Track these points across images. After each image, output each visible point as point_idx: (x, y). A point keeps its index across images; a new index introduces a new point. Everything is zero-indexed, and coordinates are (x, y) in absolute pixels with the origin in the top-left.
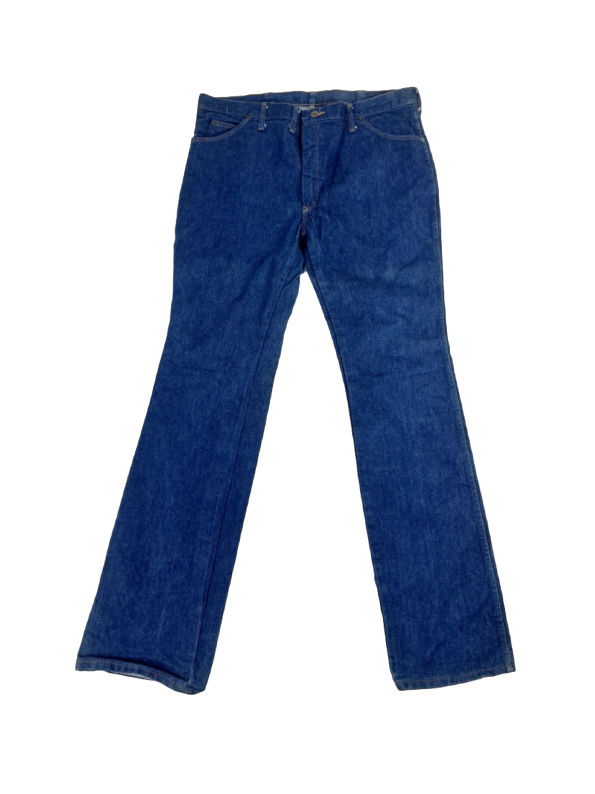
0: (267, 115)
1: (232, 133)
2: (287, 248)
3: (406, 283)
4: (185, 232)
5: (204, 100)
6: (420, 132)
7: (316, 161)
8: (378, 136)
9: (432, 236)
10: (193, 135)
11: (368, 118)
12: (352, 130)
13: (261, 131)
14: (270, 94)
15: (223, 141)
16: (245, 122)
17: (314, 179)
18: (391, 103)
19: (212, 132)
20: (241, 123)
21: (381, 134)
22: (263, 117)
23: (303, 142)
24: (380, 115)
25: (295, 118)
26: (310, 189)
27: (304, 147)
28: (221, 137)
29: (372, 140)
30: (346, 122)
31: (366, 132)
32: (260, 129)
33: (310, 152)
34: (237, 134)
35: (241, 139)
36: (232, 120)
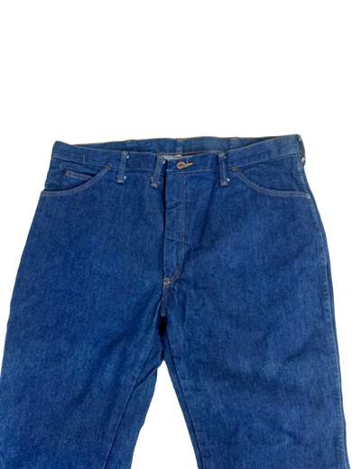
0: (127, 165)
1: (86, 186)
2: (141, 334)
3: (292, 383)
4: (22, 307)
5: (59, 148)
6: (305, 188)
7: (181, 222)
8: (253, 190)
9: (323, 318)
10: (43, 188)
11: (243, 170)
12: (224, 184)
13: (121, 184)
14: (132, 141)
15: (77, 195)
16: (103, 173)
17: (177, 243)
18: (269, 152)
19: (66, 184)
20: (98, 175)
21: (257, 188)
22: (122, 167)
23: (167, 199)
24: (257, 165)
25: (158, 170)
26: (173, 257)
27: (168, 204)
28: (75, 190)
29: (247, 195)
30: (217, 175)
31: (240, 186)
32: (120, 181)
33: (174, 210)
34: (93, 187)
35: (97, 193)
36: (89, 171)
